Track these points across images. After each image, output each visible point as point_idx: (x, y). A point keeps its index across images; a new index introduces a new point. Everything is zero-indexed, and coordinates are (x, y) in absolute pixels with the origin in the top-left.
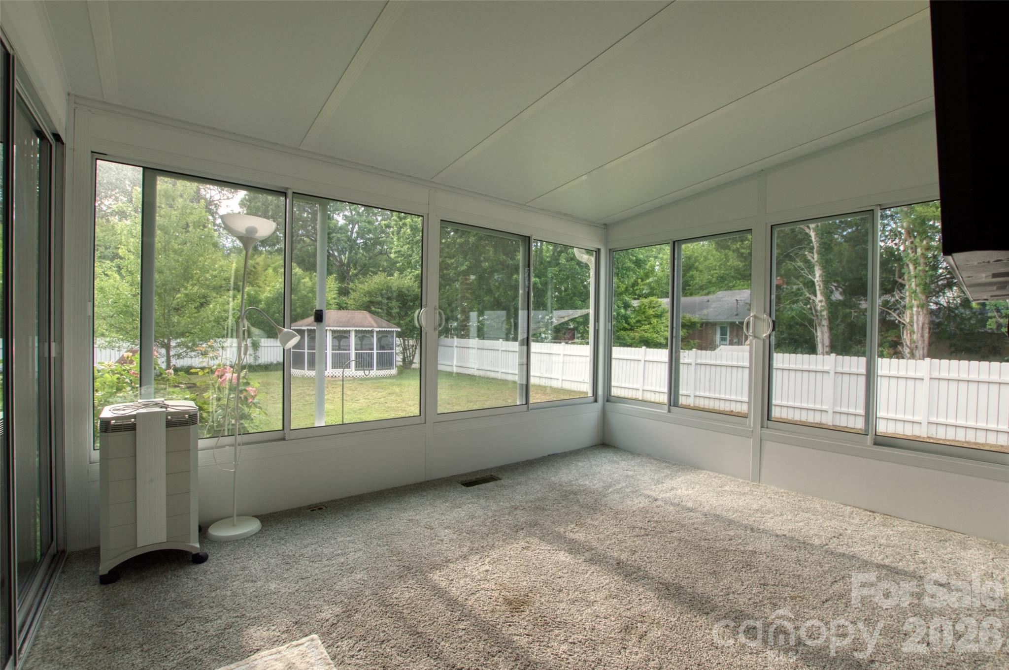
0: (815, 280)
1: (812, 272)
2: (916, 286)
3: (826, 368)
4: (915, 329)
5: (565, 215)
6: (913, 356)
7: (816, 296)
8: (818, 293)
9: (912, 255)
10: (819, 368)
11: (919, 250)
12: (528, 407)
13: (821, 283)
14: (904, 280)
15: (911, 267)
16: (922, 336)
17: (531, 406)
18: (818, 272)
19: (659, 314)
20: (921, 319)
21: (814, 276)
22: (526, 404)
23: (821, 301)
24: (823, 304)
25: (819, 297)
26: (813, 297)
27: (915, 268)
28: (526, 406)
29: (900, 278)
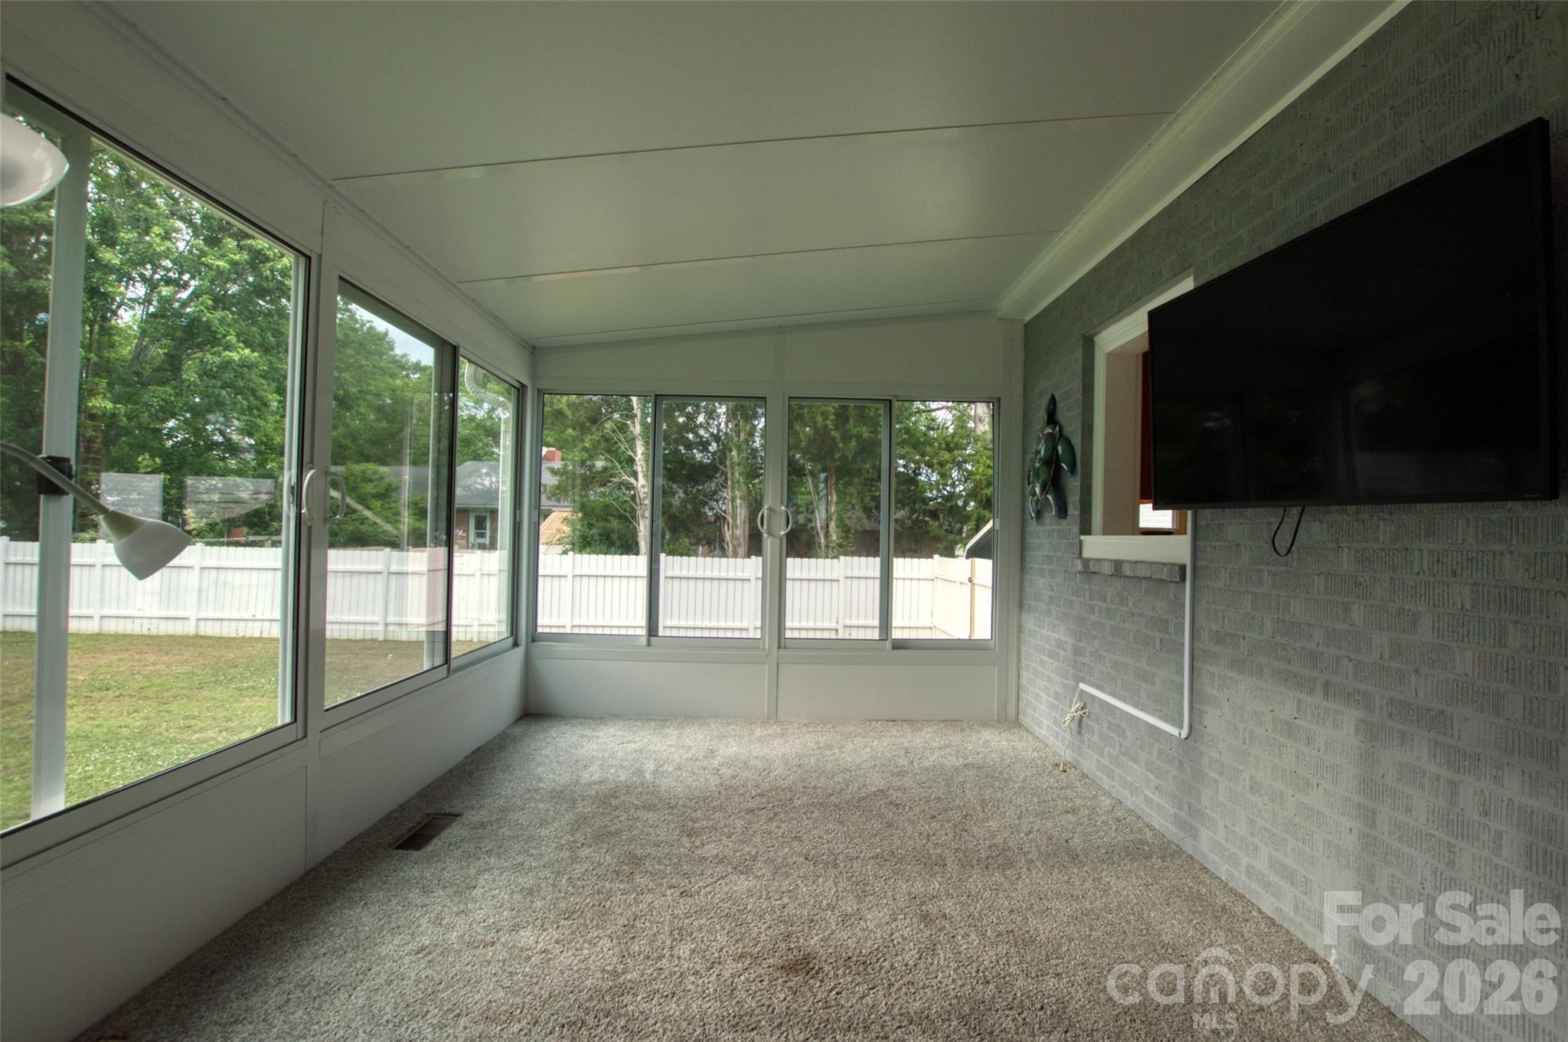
0: (637, 459)
1: (633, 449)
2: (740, 474)
3: (746, 575)
4: (739, 524)
5: (496, 317)
6: (735, 555)
7: (637, 480)
8: (640, 476)
9: (736, 439)
10: (739, 575)
11: (742, 435)
12: (449, 668)
13: (643, 463)
14: (725, 466)
15: (734, 453)
16: (744, 532)
17: (454, 664)
18: (640, 449)
19: (383, 492)
20: (743, 512)
21: (635, 453)
22: (446, 663)
23: (643, 486)
24: (646, 490)
25: (642, 481)
26: (632, 480)
27: (739, 455)
28: (446, 666)
29: (721, 464)
